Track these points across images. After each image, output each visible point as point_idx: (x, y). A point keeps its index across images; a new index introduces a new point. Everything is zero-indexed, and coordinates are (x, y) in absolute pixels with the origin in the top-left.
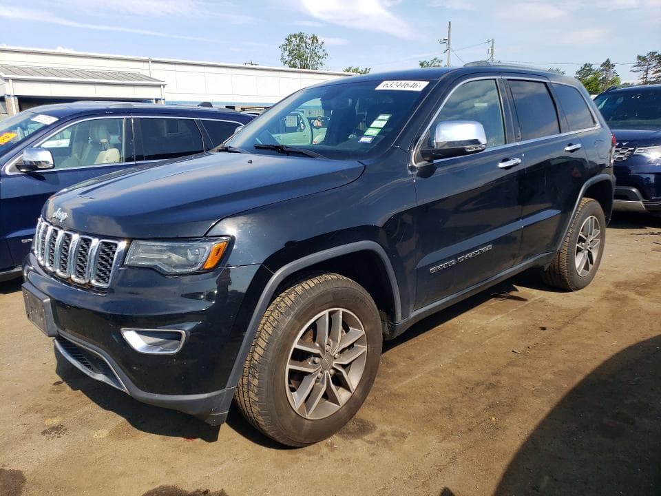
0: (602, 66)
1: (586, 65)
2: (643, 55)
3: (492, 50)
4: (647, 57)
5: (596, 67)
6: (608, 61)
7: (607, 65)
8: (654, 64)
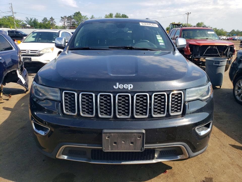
0: (50, 19)
1: (45, 18)
2: (63, 17)
3: (12, 7)
4: (64, 17)
5: (48, 19)
6: (52, 17)
7: (52, 19)
8: (66, 20)
